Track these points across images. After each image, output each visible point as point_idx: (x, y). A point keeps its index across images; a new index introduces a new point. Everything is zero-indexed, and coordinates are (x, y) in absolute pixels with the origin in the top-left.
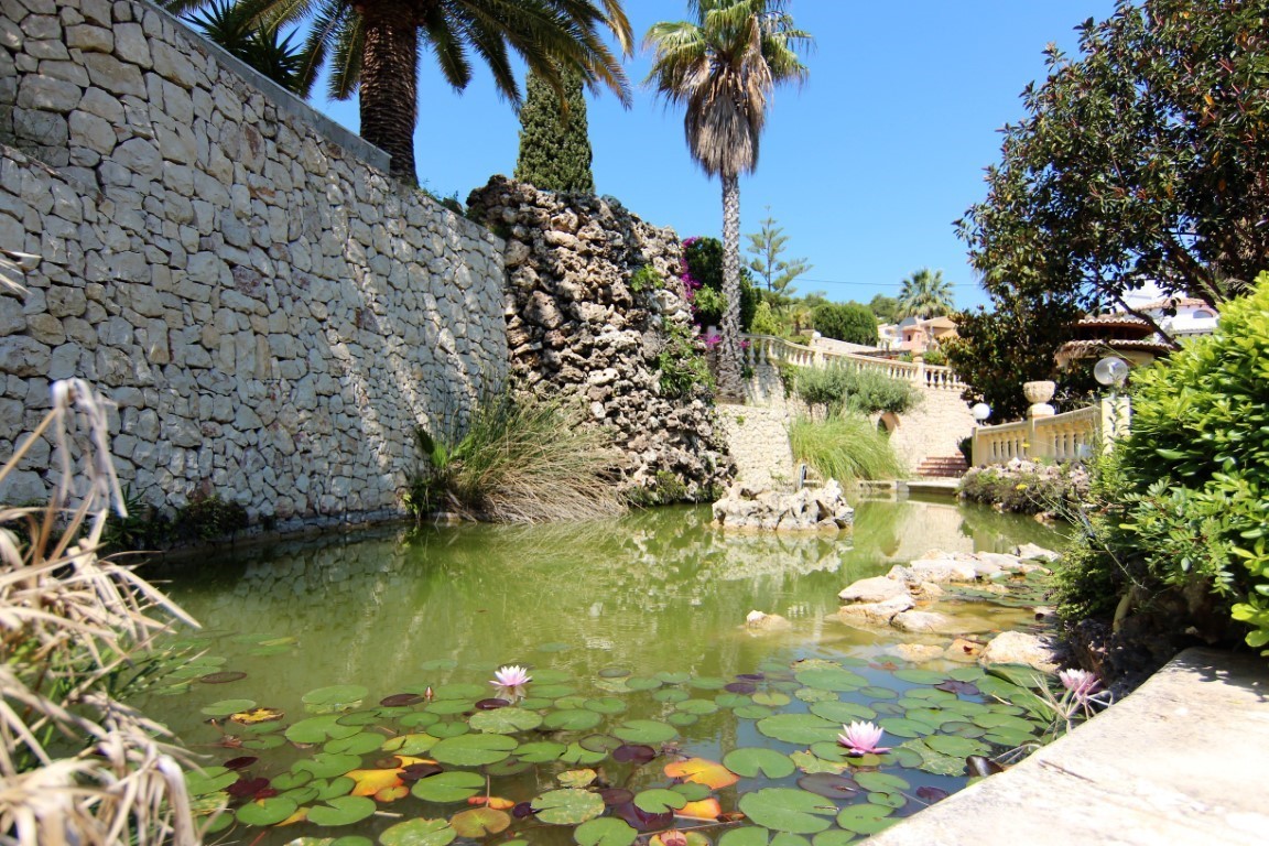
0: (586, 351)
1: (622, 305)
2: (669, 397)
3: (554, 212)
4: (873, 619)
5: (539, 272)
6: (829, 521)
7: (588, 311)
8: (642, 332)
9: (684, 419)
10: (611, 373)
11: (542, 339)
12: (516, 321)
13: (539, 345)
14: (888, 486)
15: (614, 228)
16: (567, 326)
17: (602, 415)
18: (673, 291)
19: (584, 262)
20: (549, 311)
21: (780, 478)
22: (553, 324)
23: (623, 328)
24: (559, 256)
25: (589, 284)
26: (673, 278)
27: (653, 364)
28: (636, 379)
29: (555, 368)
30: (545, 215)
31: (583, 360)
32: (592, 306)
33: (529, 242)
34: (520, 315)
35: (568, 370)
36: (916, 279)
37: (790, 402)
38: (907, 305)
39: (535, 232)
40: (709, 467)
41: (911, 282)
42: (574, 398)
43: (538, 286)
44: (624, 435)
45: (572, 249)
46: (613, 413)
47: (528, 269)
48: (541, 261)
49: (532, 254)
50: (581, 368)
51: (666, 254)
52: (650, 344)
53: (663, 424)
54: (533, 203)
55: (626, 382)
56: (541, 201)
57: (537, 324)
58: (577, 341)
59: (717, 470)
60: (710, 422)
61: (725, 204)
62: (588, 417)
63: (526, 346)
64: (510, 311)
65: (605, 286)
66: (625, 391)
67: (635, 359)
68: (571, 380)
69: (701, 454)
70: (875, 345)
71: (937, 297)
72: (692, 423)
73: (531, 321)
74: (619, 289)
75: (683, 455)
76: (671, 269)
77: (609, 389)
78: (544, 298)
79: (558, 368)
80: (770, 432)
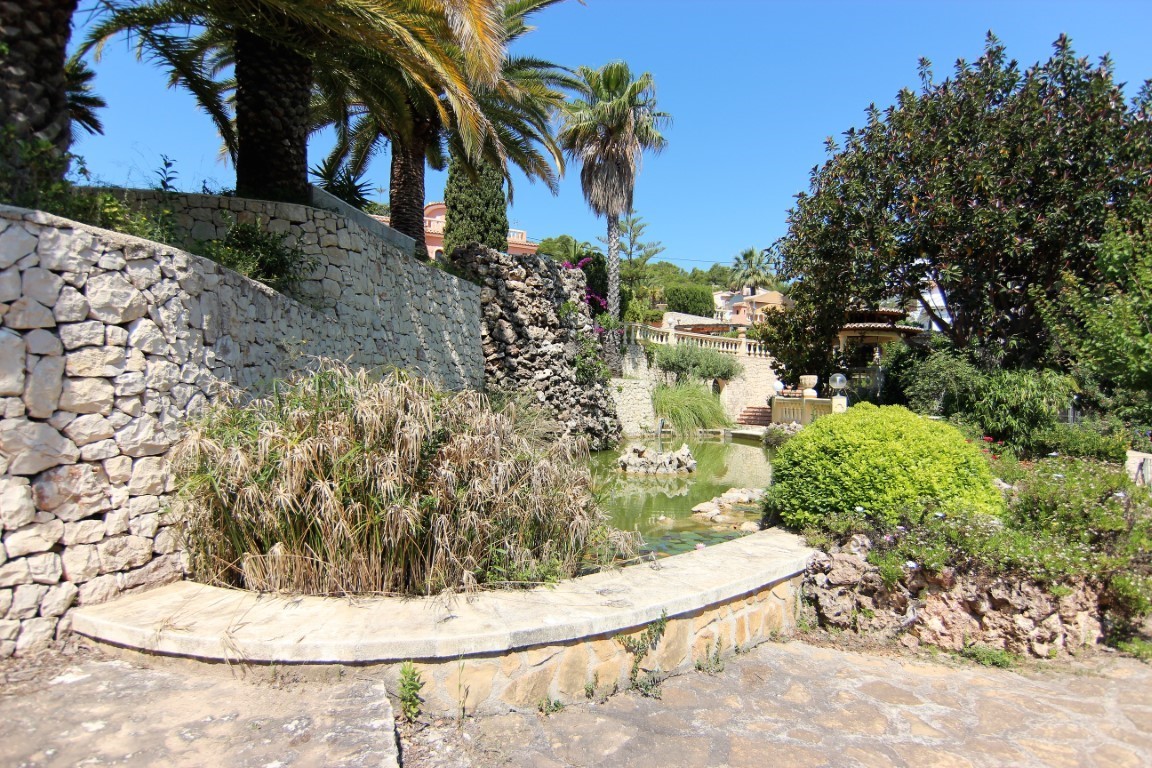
0: (532, 359)
1: (554, 326)
2: (581, 384)
3: (511, 269)
4: (704, 518)
5: (502, 307)
6: (683, 468)
7: (534, 331)
8: (565, 343)
9: (591, 398)
10: (548, 372)
11: (505, 351)
12: (488, 339)
13: (503, 354)
14: (719, 433)
15: (548, 277)
16: (520, 342)
17: (543, 399)
18: (582, 312)
19: (530, 300)
20: (509, 333)
21: (646, 428)
22: (511, 341)
23: (554, 342)
24: (514, 297)
25: (534, 315)
26: (582, 304)
27: (572, 363)
28: (563, 375)
29: (513, 369)
30: (506, 270)
31: (530, 364)
32: (535, 328)
33: (495, 288)
34: (490, 335)
35: (522, 371)
36: (746, 257)
37: (651, 370)
38: (738, 277)
39: (500, 281)
40: (606, 428)
41: (741, 258)
42: (526, 389)
43: (501, 316)
44: (556, 411)
45: (523, 292)
46: (550, 398)
47: (495, 305)
48: (504, 300)
49: (498, 295)
50: (530, 369)
51: (578, 288)
52: (570, 351)
53: (578, 402)
54: (497, 262)
55: (556, 377)
56: (503, 261)
57: (502, 341)
58: (527, 352)
59: (611, 429)
60: (605, 398)
61: (609, 236)
62: (536, 400)
63: (495, 356)
64: (484, 333)
65: (543, 315)
66: (556, 383)
67: (562, 361)
68: (524, 377)
69: (601, 419)
70: (712, 316)
71: (761, 272)
72: (596, 400)
73: (497, 339)
74: (552, 317)
75: (590, 421)
76: (581, 298)
77: (547, 383)
78: (506, 324)
79: (516, 369)
80: (639, 396)
